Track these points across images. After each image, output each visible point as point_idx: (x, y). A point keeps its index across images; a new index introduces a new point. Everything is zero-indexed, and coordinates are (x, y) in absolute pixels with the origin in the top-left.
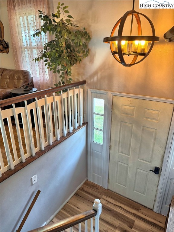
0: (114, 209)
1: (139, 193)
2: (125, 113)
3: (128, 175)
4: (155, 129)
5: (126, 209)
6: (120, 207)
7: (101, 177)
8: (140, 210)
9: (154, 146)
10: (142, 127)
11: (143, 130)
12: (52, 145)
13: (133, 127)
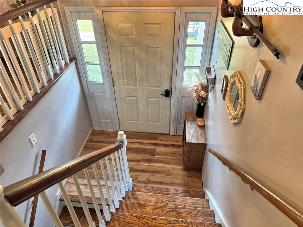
0: (133, 146)
1: (154, 123)
2: (122, 34)
3: (139, 108)
4: (159, 47)
5: (144, 142)
6: (138, 142)
7: (109, 121)
8: (157, 139)
9: (160, 68)
10: (145, 48)
11: (147, 50)
12: (40, 93)
13: (135, 50)
